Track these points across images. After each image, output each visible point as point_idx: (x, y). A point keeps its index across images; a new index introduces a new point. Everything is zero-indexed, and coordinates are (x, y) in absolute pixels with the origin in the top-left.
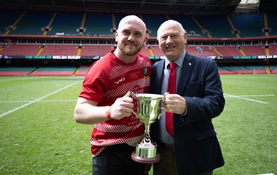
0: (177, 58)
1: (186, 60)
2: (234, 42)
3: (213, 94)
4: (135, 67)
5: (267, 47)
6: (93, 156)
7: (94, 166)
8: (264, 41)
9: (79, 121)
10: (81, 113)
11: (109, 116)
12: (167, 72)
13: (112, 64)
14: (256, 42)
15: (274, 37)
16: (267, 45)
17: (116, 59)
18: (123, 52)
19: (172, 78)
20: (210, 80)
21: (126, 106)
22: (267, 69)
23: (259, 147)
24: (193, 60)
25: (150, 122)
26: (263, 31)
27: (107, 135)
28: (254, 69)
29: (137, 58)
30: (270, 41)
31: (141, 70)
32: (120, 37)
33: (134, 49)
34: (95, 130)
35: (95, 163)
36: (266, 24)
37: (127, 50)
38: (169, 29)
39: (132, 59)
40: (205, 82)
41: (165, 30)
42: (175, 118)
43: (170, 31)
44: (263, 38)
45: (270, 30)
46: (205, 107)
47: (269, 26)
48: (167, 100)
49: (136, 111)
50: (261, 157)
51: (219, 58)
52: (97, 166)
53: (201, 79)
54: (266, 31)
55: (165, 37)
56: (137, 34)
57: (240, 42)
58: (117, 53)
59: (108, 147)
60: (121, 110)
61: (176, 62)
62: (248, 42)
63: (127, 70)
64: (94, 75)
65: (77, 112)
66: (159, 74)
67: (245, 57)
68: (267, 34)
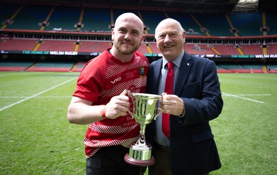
0: (175, 58)
1: (184, 60)
2: (232, 41)
3: (211, 95)
4: (132, 66)
5: (265, 46)
6: (87, 157)
7: (88, 167)
8: (262, 41)
9: (72, 121)
10: (74, 113)
11: (104, 116)
12: (164, 72)
13: (108, 63)
14: (254, 41)
15: (273, 36)
16: (264, 44)
17: (113, 58)
18: (120, 51)
19: (169, 78)
20: (209, 81)
21: (122, 105)
22: (264, 69)
23: (254, 147)
24: (192, 60)
25: (146, 123)
26: (261, 30)
27: (102, 136)
28: (251, 68)
29: (134, 57)
30: (268, 40)
31: (138, 69)
32: (116, 35)
33: (131, 48)
34: (90, 130)
35: (89, 165)
36: (264, 23)
37: (123, 48)
38: (168, 27)
39: (129, 58)
40: (203, 83)
41: (163, 28)
42: (171, 119)
43: (169, 30)
44: (261, 37)
45: (268, 30)
46: (203, 109)
47: (267, 25)
48: (165, 100)
49: (132, 111)
50: (257, 157)
51: (217, 56)
52: (90, 167)
53: (199, 80)
54: (264, 30)
55: (163, 36)
56: (134, 32)
57: (238, 41)
58: (113, 51)
59: (103, 149)
60: (116, 109)
61: (174, 62)
62: (246, 41)
63: (123, 69)
65: (70, 112)
66: (157, 74)
67: (242, 56)
68: (265, 33)
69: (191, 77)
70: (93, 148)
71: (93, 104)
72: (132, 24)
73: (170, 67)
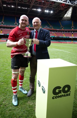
0: (38, 29)
1: (41, 30)
2: (61, 31)
4: (25, 31)
5: (72, 34)
6: (11, 58)
7: (12, 61)
8: (72, 31)
9: (8, 47)
10: (9, 44)
11: (17, 45)
12: (35, 33)
13: (18, 30)
14: (69, 31)
15: (75, 30)
16: (72, 33)
18: (22, 26)
20: (47, 36)
21: (22, 41)
22: (72, 42)
25: (29, 46)
26: (72, 27)
28: (68, 42)
29: (26, 29)
30: (74, 31)
32: (20, 21)
33: (25, 25)
34: (12, 50)
35: (12, 60)
36: (73, 25)
37: (23, 26)
38: (36, 20)
41: (35, 20)
43: (36, 21)
44: (71, 30)
45: (74, 28)
46: (45, 43)
47: (74, 26)
48: (34, 40)
49: (25, 43)
52: (13, 61)
53: (44, 36)
54: (73, 28)
55: (34, 23)
56: (26, 21)
57: (63, 31)
58: (19, 27)
60: (21, 43)
61: (38, 31)
62: (66, 31)
63: (22, 32)
64: (12, 33)
67: (65, 37)
68: (73, 29)
69: (42, 35)
70: (13, 55)
71: (14, 42)
72: (25, 18)
73: (37, 32)
